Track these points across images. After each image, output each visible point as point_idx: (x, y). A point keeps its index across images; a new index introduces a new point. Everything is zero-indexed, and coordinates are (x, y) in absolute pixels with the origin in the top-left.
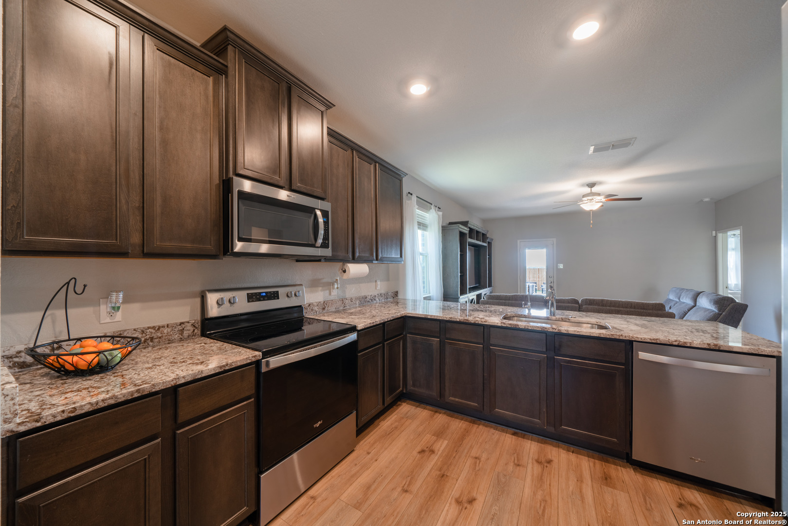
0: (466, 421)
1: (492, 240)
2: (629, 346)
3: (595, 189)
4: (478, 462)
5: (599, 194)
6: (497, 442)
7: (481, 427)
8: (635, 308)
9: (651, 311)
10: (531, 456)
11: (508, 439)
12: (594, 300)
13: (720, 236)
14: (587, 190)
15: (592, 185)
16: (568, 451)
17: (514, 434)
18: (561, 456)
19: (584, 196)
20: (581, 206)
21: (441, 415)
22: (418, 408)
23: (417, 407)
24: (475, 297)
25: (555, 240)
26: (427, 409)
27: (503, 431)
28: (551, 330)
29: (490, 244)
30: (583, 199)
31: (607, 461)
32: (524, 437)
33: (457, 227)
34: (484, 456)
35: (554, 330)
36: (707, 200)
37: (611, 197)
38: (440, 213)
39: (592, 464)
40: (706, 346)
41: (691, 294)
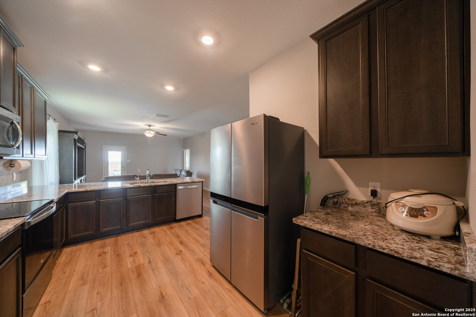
0: (113, 237)
1: (86, 144)
2: (175, 185)
3: (151, 128)
4: (130, 244)
5: (152, 131)
6: (133, 236)
7: (122, 236)
8: (170, 176)
9: (174, 176)
10: (147, 233)
11: (136, 234)
12: (157, 174)
13: (185, 150)
14: (148, 127)
15: (150, 126)
16: (158, 227)
17: (137, 231)
18: (157, 229)
19: (146, 130)
20: (145, 134)
21: (96, 242)
22: (78, 246)
23: (76, 246)
24: (79, 182)
25: (126, 147)
26: (84, 244)
27: (132, 233)
28: (153, 185)
29: (85, 146)
30: (146, 131)
31: (170, 224)
32: (142, 231)
33: (72, 135)
34: (131, 242)
35: (154, 185)
36: (182, 138)
37: (157, 133)
38: (58, 124)
39: (166, 227)
40: (191, 182)
41: (179, 171)
